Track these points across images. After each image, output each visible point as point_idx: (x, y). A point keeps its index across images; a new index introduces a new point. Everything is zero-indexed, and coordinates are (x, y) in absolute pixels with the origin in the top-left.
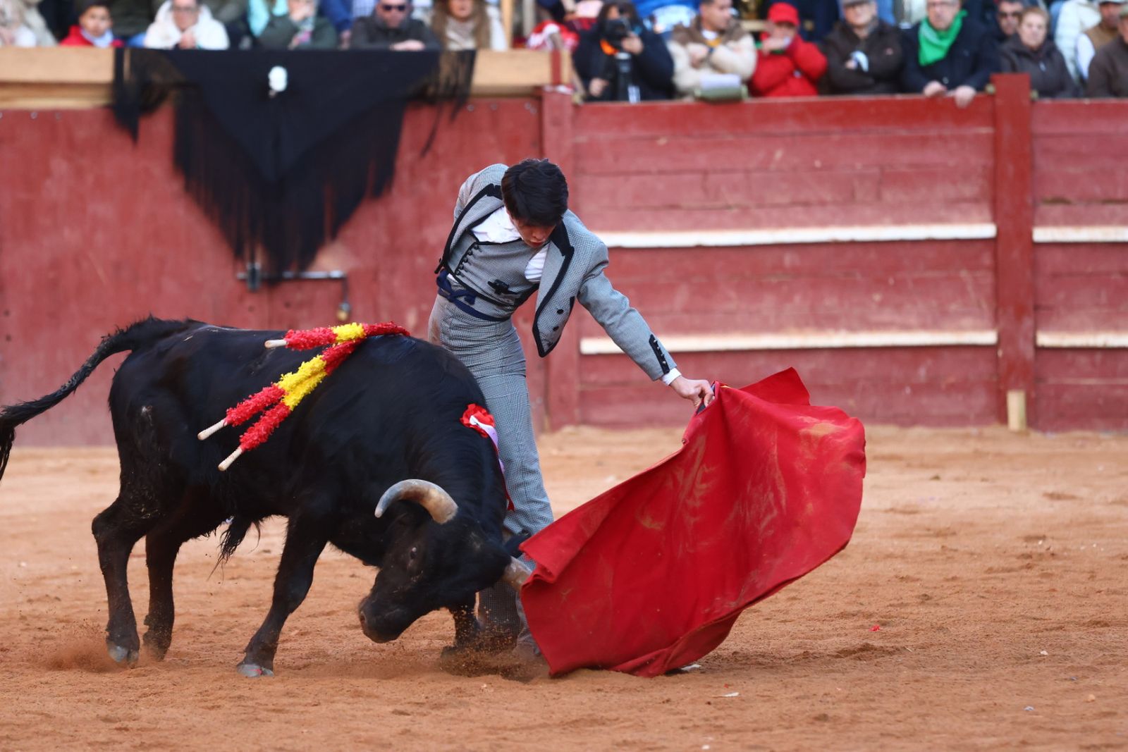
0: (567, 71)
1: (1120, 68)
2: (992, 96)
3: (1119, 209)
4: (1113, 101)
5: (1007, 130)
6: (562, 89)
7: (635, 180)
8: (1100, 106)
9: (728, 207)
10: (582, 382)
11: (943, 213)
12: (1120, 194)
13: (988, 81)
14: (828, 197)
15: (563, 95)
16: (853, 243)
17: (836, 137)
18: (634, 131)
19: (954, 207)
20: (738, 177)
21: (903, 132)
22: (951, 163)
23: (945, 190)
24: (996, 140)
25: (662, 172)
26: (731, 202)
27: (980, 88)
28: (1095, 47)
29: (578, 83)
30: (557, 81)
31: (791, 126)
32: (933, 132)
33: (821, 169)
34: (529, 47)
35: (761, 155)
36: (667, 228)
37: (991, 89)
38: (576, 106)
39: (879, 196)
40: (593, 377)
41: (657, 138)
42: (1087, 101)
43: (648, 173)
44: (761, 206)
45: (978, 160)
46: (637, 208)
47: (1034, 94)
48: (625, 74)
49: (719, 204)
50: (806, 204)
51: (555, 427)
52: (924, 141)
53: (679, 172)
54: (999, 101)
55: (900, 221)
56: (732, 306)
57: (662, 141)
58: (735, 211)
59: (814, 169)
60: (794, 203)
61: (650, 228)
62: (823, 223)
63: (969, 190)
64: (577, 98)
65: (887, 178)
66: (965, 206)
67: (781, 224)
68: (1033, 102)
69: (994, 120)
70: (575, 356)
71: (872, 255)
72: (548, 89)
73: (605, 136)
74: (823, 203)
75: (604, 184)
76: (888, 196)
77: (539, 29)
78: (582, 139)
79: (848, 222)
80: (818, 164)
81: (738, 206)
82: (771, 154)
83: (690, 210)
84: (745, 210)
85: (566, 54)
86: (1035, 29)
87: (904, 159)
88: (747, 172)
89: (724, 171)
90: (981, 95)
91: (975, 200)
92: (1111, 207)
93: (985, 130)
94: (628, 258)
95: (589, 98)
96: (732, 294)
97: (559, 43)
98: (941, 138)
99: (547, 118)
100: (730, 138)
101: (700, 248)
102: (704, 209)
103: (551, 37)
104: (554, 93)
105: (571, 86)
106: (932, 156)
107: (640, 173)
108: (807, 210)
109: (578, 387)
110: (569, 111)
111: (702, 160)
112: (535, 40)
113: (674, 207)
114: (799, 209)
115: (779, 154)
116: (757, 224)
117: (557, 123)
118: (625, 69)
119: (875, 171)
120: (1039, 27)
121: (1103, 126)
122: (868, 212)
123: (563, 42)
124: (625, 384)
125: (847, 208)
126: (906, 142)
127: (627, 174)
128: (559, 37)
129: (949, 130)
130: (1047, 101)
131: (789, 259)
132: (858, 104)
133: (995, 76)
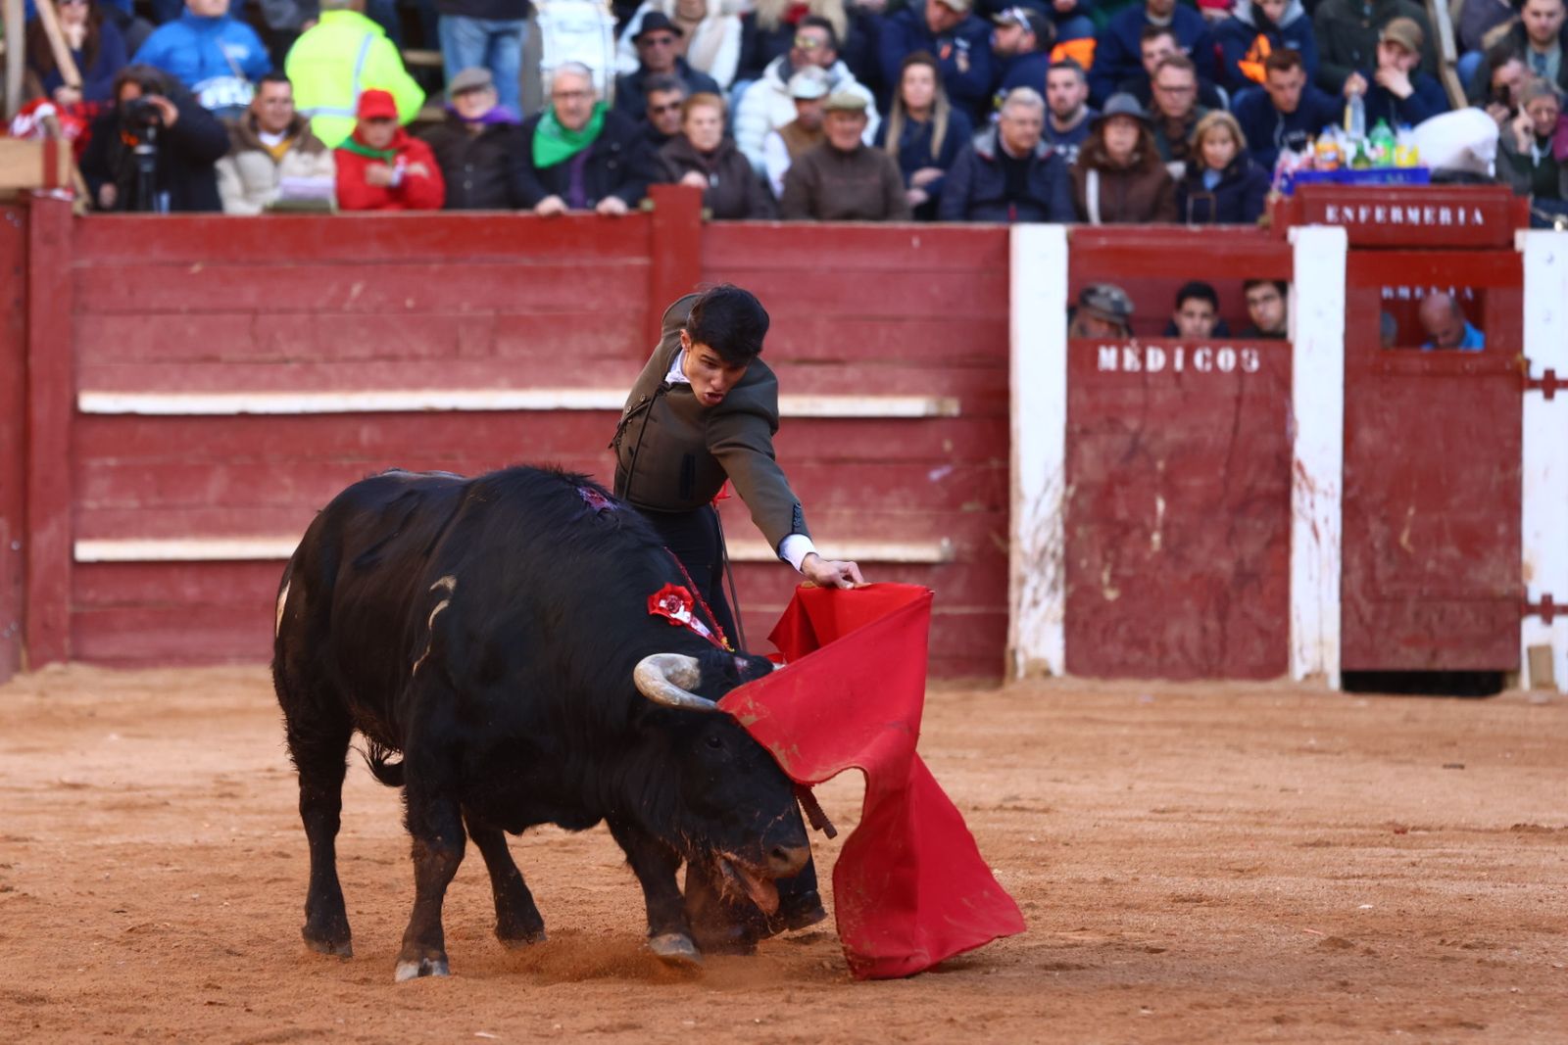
0: (67, 169)
1: (825, 178)
2: (649, 215)
3: (816, 371)
4: (812, 224)
5: (669, 261)
6: (59, 194)
7: (156, 320)
8: (796, 231)
9: (286, 361)
10: (75, 601)
11: (578, 373)
12: (819, 352)
13: (645, 195)
14: (423, 349)
15: (59, 201)
16: (455, 413)
17: (435, 267)
18: (157, 253)
19: (593, 366)
20: (299, 319)
21: (527, 262)
22: (593, 305)
23: (581, 342)
24: (652, 276)
25: (194, 311)
26: (289, 353)
27: (633, 204)
28: (791, 152)
29: (81, 186)
30: (51, 182)
31: (375, 251)
32: (568, 263)
33: (415, 310)
34: (12, 134)
35: (333, 290)
36: (199, 388)
37: (648, 205)
38: (77, 218)
39: (492, 350)
40: (91, 595)
41: (188, 264)
42: (776, 224)
43: (177, 312)
44: (329, 360)
45: (629, 303)
46: (158, 361)
47: (707, 213)
48: (147, 175)
49: (274, 356)
50: (393, 358)
51: (36, 664)
52: (556, 275)
53: (217, 311)
54: (658, 222)
55: (520, 384)
56: (286, 498)
57: (196, 268)
58: (294, 366)
59: (405, 310)
60: (377, 357)
61: (177, 388)
62: (415, 386)
63: (616, 343)
64: (79, 207)
65: (506, 325)
66: (608, 364)
67: (357, 385)
68: (704, 223)
69: (651, 247)
70: (67, 564)
71: (482, 430)
72: (39, 193)
73: (114, 260)
74: (415, 357)
75: (113, 326)
76: (506, 348)
77: (28, 110)
78: (85, 263)
79: (450, 384)
80: (410, 303)
81: (298, 359)
82: (346, 289)
83: (232, 364)
84: (308, 365)
85: (65, 146)
86: (707, 126)
87: (528, 299)
88: (313, 311)
89: (281, 311)
90: (634, 212)
91: (623, 357)
92: (806, 369)
93: (639, 261)
94: (143, 428)
95: (96, 206)
96: (287, 481)
97: (56, 130)
98: (581, 271)
99: (36, 232)
100: (290, 266)
101: (244, 416)
102: (248, 362)
103: (44, 120)
104: (48, 198)
105: (70, 188)
106: (567, 295)
107: (161, 312)
108: (392, 367)
109: (69, 608)
110: (68, 224)
111: (250, 295)
112: (21, 125)
113: (210, 359)
114: (382, 364)
115: (356, 289)
116: (324, 385)
117: (50, 239)
118: (147, 167)
119: (490, 313)
120: (712, 121)
121: (798, 259)
122: (477, 370)
123: (62, 127)
124: (135, 604)
125: (448, 367)
126: (531, 275)
127: (146, 312)
128: (55, 122)
129: (589, 260)
130: (724, 224)
131: (367, 433)
132: (466, 221)
133: (653, 187)
